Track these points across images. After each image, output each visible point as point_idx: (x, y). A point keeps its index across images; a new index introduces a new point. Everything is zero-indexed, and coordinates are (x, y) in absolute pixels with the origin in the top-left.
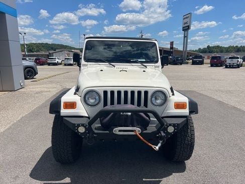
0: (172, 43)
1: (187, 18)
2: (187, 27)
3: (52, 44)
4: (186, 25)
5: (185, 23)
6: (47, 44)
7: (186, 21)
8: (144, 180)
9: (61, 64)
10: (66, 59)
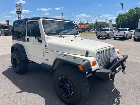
0: (8, 21)
1: (18, 6)
2: (20, 12)
4: (18, 10)
5: (18, 9)
7: (18, 8)
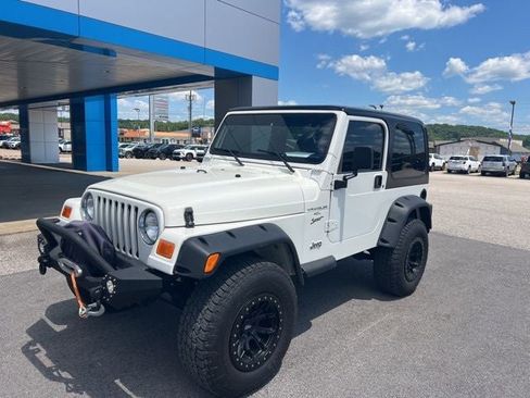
3: (457, 126)
6: (446, 125)
8: (117, 381)
9: (441, 169)
10: (452, 158)
